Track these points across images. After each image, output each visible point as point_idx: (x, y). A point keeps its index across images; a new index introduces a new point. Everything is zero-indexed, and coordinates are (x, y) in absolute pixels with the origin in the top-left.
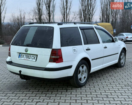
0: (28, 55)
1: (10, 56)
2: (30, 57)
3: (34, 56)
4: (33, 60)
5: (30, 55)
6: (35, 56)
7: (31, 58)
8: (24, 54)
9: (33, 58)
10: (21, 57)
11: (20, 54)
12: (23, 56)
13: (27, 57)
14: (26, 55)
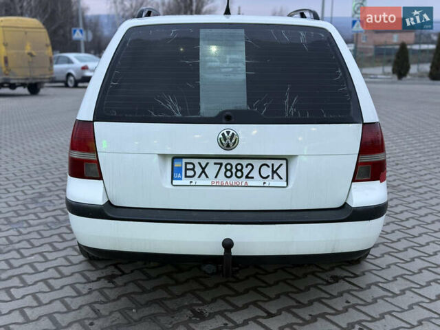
0: (234, 162)
1: (101, 178)
2: (246, 171)
3: (269, 162)
4: (269, 182)
5: (244, 162)
6: (277, 163)
7: (255, 173)
8: (204, 162)
9: (266, 171)
10: (190, 173)
11: (180, 164)
12: (198, 170)
13: (227, 170)
14: (221, 164)
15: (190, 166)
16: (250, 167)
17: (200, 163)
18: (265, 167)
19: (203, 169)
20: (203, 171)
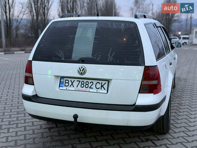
0: (85, 81)
1: (33, 85)
2: (90, 85)
3: (100, 82)
4: (100, 91)
5: (90, 81)
6: (104, 82)
7: (94, 86)
8: (73, 80)
9: (99, 86)
10: (67, 84)
11: (63, 80)
12: (70, 83)
13: (82, 84)
14: (80, 81)
15: (67, 82)
16: (92, 83)
17: (71, 80)
18: (98, 84)
19: (72, 83)
20: (72, 84)
